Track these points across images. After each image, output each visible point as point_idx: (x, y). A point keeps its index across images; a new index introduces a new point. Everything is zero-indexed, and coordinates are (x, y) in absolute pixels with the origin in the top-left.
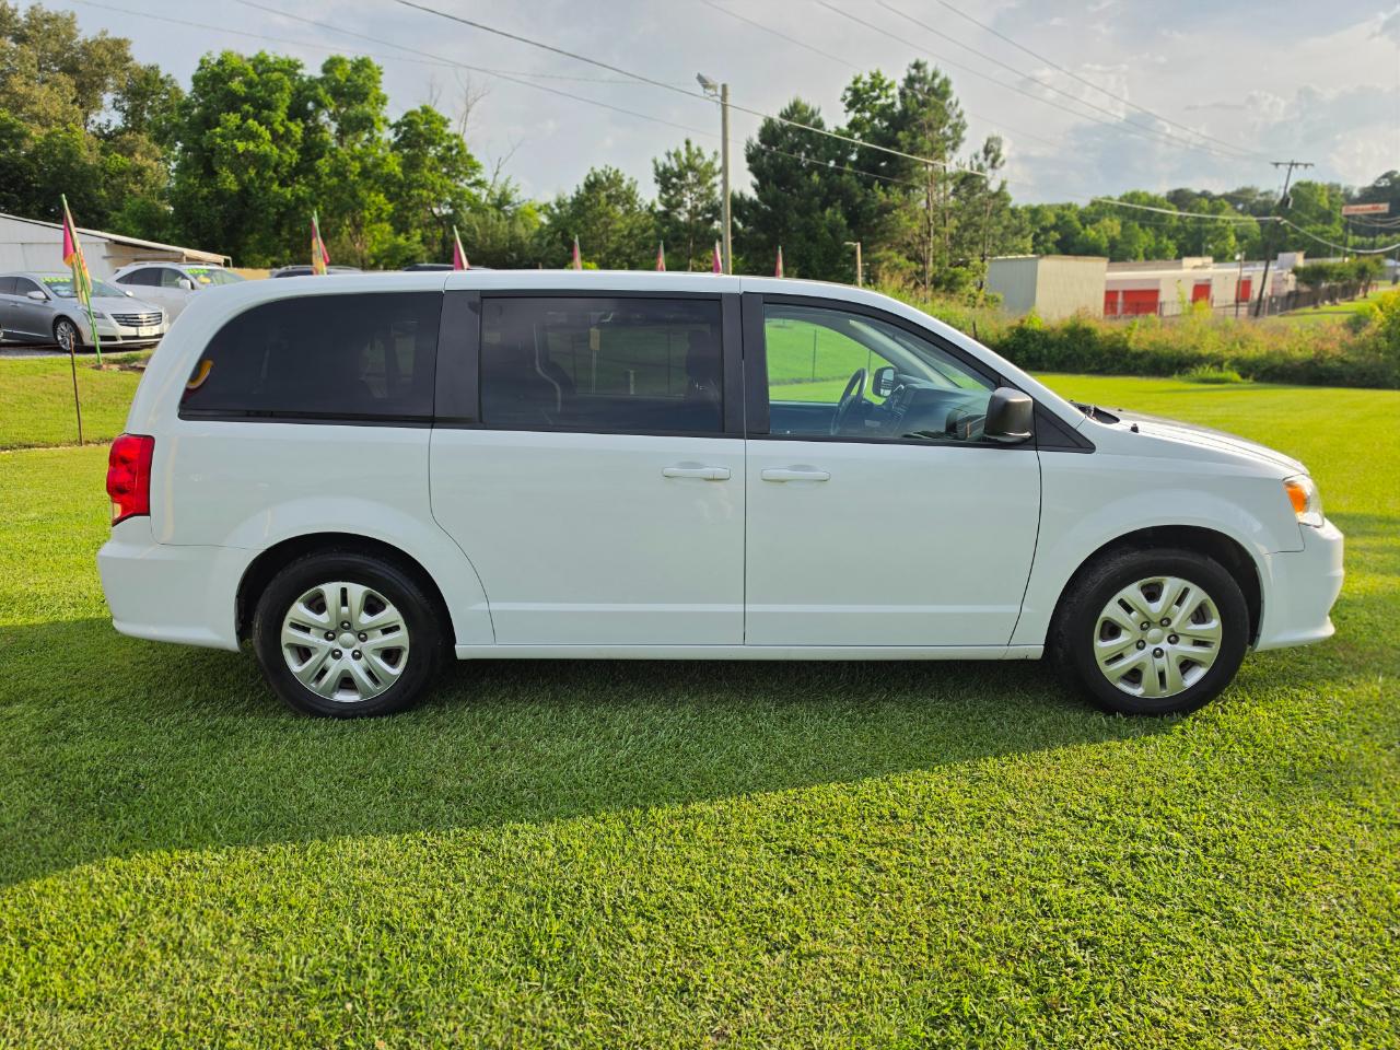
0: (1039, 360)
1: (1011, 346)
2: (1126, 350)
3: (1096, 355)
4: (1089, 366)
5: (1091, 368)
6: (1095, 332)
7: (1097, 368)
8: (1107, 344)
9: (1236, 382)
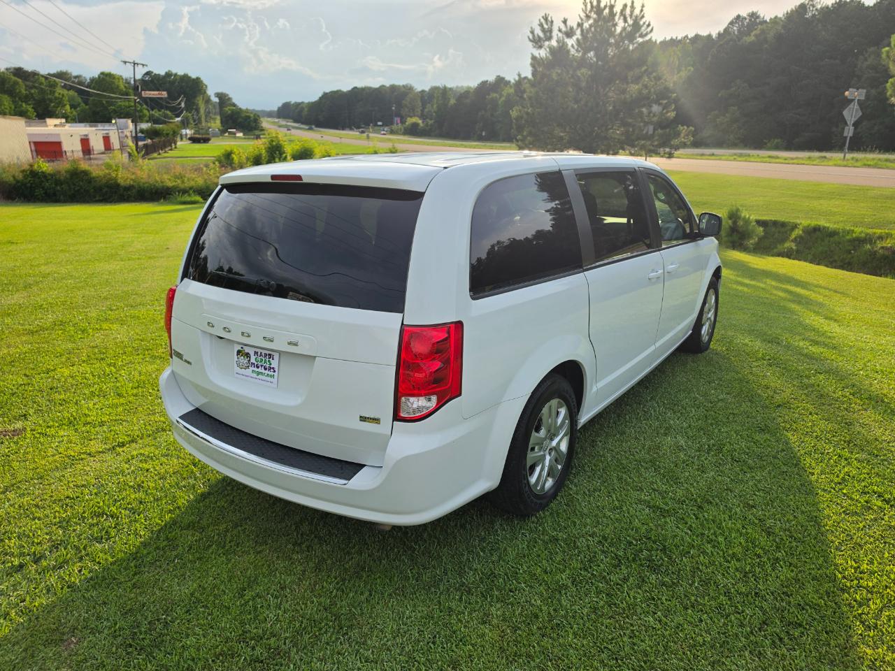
0: (55, 194)
1: (29, 185)
2: (118, 185)
3: (99, 189)
4: (95, 197)
5: (97, 199)
6: (91, 173)
7: (101, 198)
8: (104, 181)
9: (202, 203)
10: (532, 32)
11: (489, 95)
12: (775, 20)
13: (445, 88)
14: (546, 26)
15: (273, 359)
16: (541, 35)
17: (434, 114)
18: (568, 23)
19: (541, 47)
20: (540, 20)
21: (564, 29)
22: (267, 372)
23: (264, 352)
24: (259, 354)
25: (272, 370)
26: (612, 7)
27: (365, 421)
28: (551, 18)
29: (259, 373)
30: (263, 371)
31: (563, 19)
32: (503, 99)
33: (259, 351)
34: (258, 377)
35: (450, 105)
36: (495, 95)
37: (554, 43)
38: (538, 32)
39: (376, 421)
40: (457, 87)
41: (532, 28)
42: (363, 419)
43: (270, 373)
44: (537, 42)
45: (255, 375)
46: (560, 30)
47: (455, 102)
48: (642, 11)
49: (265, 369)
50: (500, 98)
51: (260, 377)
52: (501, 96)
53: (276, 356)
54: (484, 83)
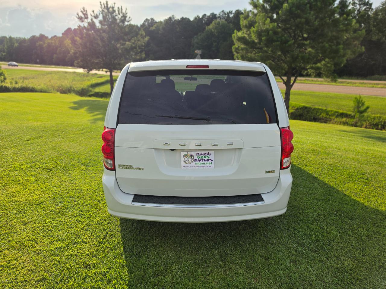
10: (78, 14)
11: (38, 42)
12: (161, 22)
13: (10, 38)
14: (84, 13)
15: (210, 155)
16: (83, 16)
17: (6, 50)
18: (95, 12)
19: (83, 21)
20: (81, 9)
21: (93, 15)
22: (206, 162)
23: (203, 152)
24: (200, 154)
25: (210, 160)
26: (113, 8)
27: (268, 173)
28: (86, 9)
29: (199, 164)
30: (204, 162)
31: (92, 11)
32: (46, 45)
33: (200, 152)
34: (200, 166)
35: (15, 46)
36: (41, 43)
37: (89, 20)
38: (81, 14)
39: (273, 171)
40: (17, 37)
41: (77, 12)
42: (267, 172)
43: (208, 162)
44: (80, 19)
45: (198, 165)
46: (91, 15)
47: (18, 44)
48: (126, 11)
49: (205, 160)
50: (44, 44)
51: (201, 165)
52: (44, 43)
53: (212, 153)
54: (34, 37)
